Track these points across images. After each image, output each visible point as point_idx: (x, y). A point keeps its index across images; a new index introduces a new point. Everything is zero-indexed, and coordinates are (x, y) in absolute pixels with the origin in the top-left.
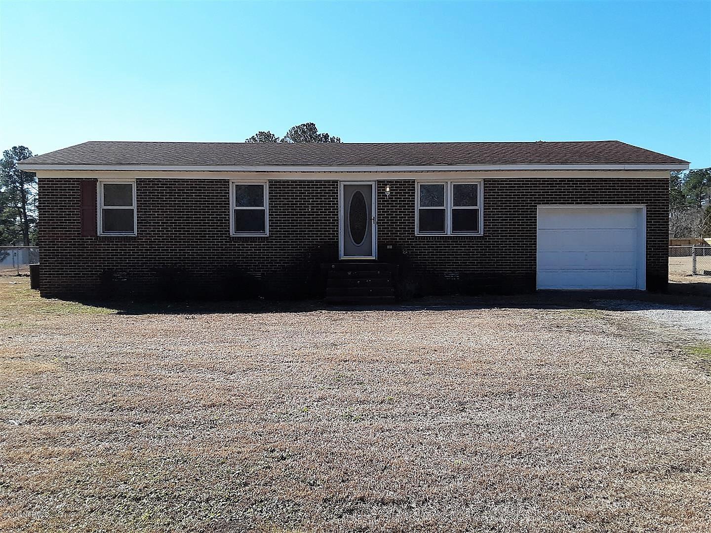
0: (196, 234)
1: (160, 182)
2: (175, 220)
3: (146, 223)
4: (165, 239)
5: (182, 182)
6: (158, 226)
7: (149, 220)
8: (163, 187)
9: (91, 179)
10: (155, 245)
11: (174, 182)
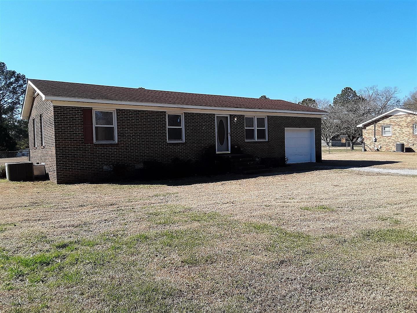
0: (150, 141)
1: (131, 111)
2: (139, 134)
3: (123, 135)
4: (134, 145)
5: (143, 112)
6: (130, 137)
7: (125, 134)
8: (132, 115)
9: (89, 108)
10: (128, 148)
11: (138, 112)
